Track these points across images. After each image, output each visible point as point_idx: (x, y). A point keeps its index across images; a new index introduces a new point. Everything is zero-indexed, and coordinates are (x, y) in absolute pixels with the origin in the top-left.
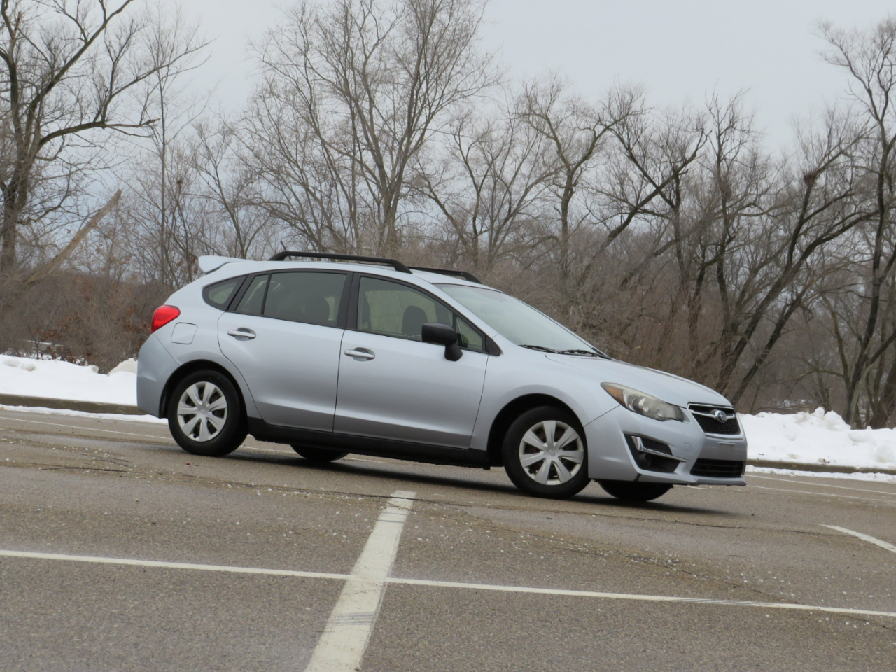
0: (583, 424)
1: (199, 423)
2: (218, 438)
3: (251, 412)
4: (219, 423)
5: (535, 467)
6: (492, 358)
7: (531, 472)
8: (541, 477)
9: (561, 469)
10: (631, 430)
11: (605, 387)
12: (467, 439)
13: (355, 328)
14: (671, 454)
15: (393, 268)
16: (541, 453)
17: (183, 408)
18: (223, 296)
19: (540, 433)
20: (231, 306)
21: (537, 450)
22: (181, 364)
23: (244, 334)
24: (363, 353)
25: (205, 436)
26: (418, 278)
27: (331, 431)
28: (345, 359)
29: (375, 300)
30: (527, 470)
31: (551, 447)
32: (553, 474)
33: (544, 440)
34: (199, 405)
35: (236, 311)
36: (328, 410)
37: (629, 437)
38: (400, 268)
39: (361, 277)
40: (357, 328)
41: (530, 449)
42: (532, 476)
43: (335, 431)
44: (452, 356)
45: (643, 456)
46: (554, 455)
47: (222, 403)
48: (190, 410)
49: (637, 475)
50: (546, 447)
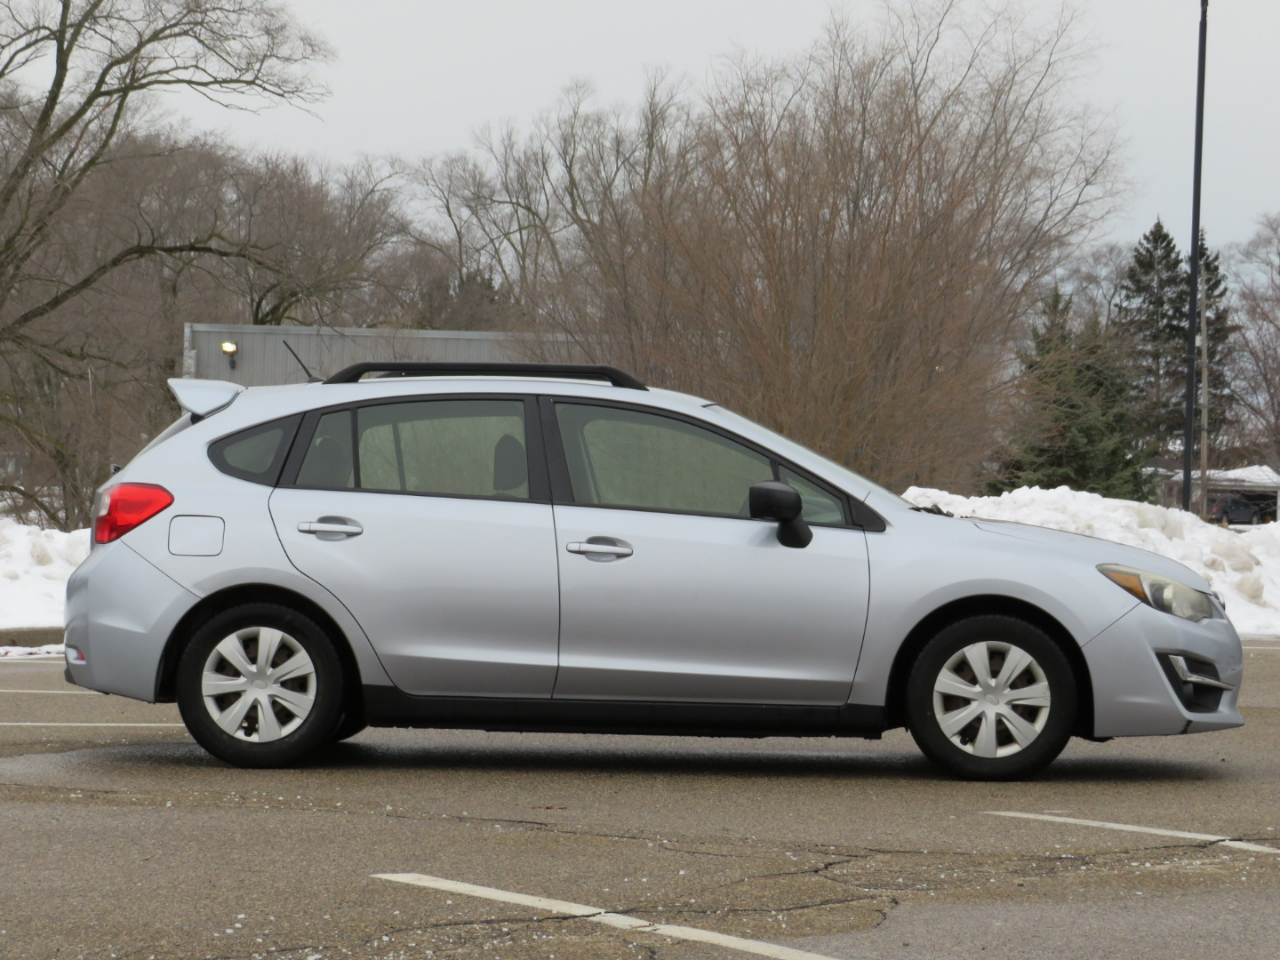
0: (1081, 640)
1: (254, 708)
2: (301, 732)
3: (369, 675)
4: (302, 705)
5: (970, 732)
6: (872, 537)
7: (964, 742)
8: (985, 745)
9: (1016, 724)
10: (1165, 645)
11: (1105, 571)
12: (848, 687)
13: (570, 500)
14: (1217, 678)
15: (609, 384)
16: (974, 705)
17: (212, 683)
18: (267, 452)
19: (963, 669)
20: (282, 475)
21: (966, 702)
22: (203, 595)
23: (334, 528)
24: (604, 547)
25: (270, 731)
26: (657, 397)
27: (549, 696)
28: (565, 556)
29: (597, 442)
30: (956, 741)
31: (988, 689)
32: (1004, 737)
33: (973, 681)
34: (252, 673)
35: (294, 484)
36: (545, 658)
37: (1164, 658)
38: (619, 380)
39: (556, 402)
40: (574, 500)
41: (953, 702)
42: (968, 749)
43: (555, 696)
45: (1189, 689)
46: (997, 703)
47: (302, 663)
48: (227, 684)
49: (1184, 723)
50: (979, 693)
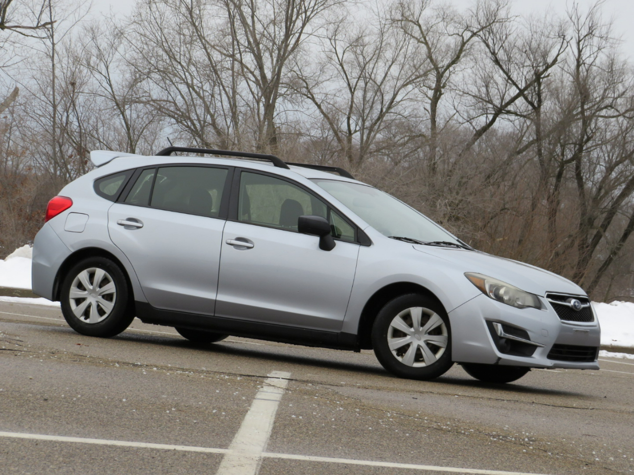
0: (448, 310)
1: (89, 306)
2: (107, 320)
3: (138, 297)
4: (109, 306)
5: (402, 350)
6: (363, 249)
7: (398, 355)
8: (408, 359)
9: (426, 352)
10: (492, 317)
11: (467, 276)
12: (340, 324)
13: (236, 219)
14: (529, 339)
15: (272, 164)
16: (408, 337)
17: (74, 292)
18: (114, 187)
19: (407, 318)
20: (120, 198)
21: (404, 335)
22: (73, 251)
23: (132, 224)
24: (243, 243)
25: (95, 318)
26: (295, 173)
27: (213, 315)
28: (226, 248)
29: (254, 192)
30: (394, 353)
31: (417, 332)
32: (419, 357)
33: (411, 325)
34: (90, 290)
35: (124, 202)
36: (210, 295)
37: (490, 323)
38: (278, 163)
39: (242, 171)
40: (237, 219)
41: (398, 333)
42: (399, 359)
43: (216, 315)
44: (326, 246)
45: (503, 341)
46: (419, 340)
47: (111, 288)
48: (80, 294)
49: (497, 359)
50: (412, 332)
